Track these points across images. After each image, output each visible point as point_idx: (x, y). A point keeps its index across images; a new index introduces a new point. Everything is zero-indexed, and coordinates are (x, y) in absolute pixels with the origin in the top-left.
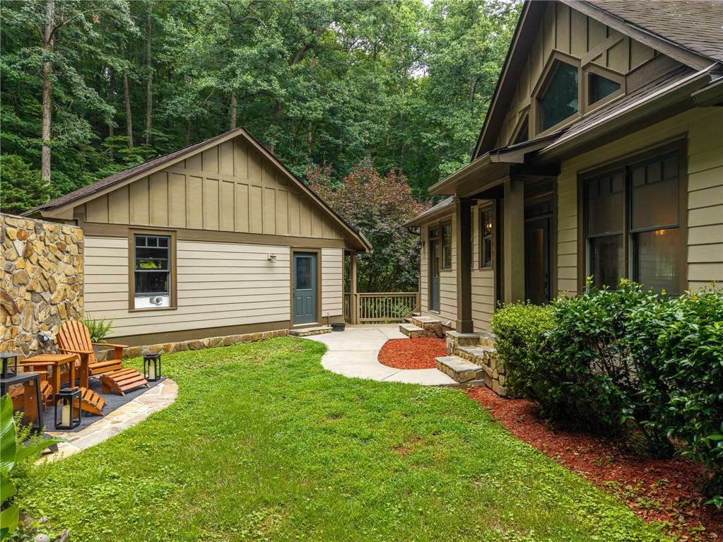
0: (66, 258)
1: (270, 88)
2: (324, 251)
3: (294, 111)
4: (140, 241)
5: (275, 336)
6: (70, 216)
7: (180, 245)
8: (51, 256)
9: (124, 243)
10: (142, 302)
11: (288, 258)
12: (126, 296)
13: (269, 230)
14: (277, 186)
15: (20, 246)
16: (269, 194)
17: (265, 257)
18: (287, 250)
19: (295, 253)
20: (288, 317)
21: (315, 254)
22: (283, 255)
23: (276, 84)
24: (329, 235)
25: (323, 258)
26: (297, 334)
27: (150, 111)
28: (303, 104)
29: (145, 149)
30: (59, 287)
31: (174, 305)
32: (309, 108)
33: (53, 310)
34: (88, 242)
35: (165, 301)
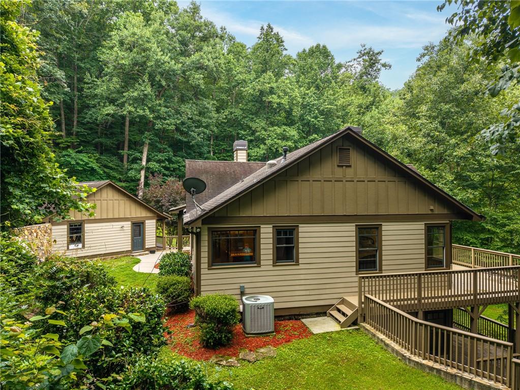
0: (47, 235)
1: (144, 114)
2: (147, 222)
4: (71, 226)
5: (124, 256)
6: (48, 220)
7: (86, 225)
8: (43, 235)
9: (66, 227)
10: (72, 247)
11: (130, 226)
12: (66, 245)
13: (122, 216)
14: (125, 199)
15: (35, 234)
16: (122, 202)
17: (120, 226)
18: (130, 223)
19: (133, 223)
20: (130, 249)
21: (143, 223)
22: (128, 225)
23: (147, 112)
24: (149, 215)
25: (146, 224)
26: (133, 256)
27: (76, 116)
29: (73, 139)
30: (45, 244)
31: (83, 247)
33: (43, 252)
34: (54, 228)
35: (80, 246)
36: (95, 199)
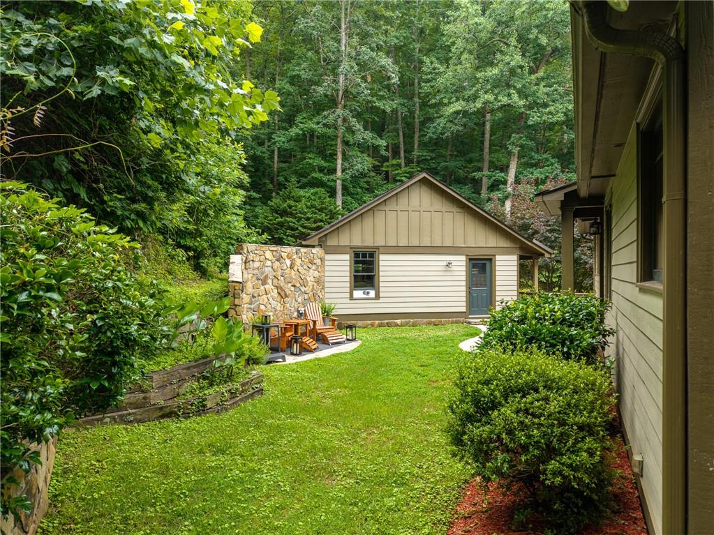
0: (314, 267)
1: (510, 101)
2: (498, 257)
3: (534, 118)
4: (357, 255)
5: (452, 322)
6: (317, 243)
7: (382, 257)
8: (305, 267)
9: (347, 257)
10: (358, 294)
11: (464, 263)
12: (348, 290)
13: (448, 243)
14: (455, 209)
15: (288, 262)
16: (449, 216)
17: (445, 263)
18: (463, 258)
19: (470, 259)
20: (464, 309)
21: (491, 260)
22: (460, 262)
23: (515, 97)
24: (503, 243)
25: (497, 263)
26: (469, 323)
27: (417, 136)
28: (544, 110)
29: (412, 168)
30: (310, 284)
31: (377, 297)
32: (550, 113)
33: (306, 296)
34: (328, 257)
35: (372, 293)
36: (399, 208)
